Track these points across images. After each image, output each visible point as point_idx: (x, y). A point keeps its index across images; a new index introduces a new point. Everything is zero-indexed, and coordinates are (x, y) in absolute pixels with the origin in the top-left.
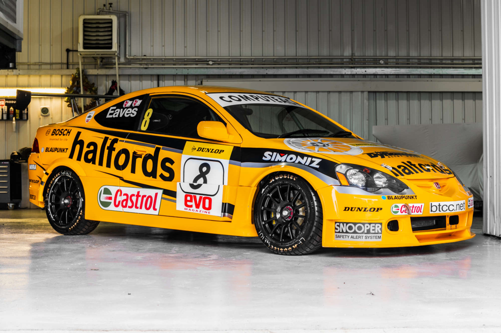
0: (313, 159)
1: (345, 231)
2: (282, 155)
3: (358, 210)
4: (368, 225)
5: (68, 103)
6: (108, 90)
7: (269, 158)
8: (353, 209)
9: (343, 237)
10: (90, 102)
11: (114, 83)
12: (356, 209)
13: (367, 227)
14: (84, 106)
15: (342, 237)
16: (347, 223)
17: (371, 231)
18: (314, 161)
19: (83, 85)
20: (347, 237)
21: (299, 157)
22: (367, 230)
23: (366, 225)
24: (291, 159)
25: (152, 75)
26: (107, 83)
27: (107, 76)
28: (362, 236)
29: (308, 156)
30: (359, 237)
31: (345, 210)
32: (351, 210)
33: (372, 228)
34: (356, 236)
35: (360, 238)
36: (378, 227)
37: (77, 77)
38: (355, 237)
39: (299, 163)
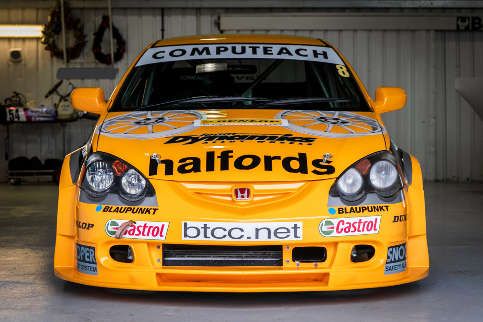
4: (84, 249)
5: (46, 45)
6: (97, 28)
10: (74, 43)
11: (106, 19)
13: (83, 251)
14: (67, 49)
17: (87, 259)
19: (65, 22)
22: (83, 256)
23: (82, 248)
25: (154, 9)
26: (96, 19)
27: (96, 9)
36: (92, 253)
37: (57, 10)
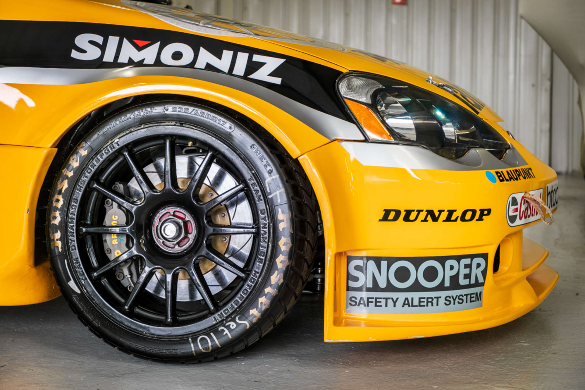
0: (257, 58)
1: (382, 284)
2: (141, 43)
3: (429, 218)
4: (454, 262)
7: (93, 54)
8: (413, 216)
9: (376, 302)
12: (422, 215)
13: (452, 268)
15: (372, 305)
16: (391, 261)
17: (463, 282)
18: (261, 65)
20: (390, 302)
21: (202, 50)
22: (451, 277)
23: (448, 263)
24: (177, 56)
28: (438, 298)
29: (236, 48)
30: (428, 302)
31: (385, 218)
32: (407, 219)
33: (464, 271)
34: (420, 298)
35: (430, 304)
36: (479, 265)
38: (416, 302)
39: (209, 67)
